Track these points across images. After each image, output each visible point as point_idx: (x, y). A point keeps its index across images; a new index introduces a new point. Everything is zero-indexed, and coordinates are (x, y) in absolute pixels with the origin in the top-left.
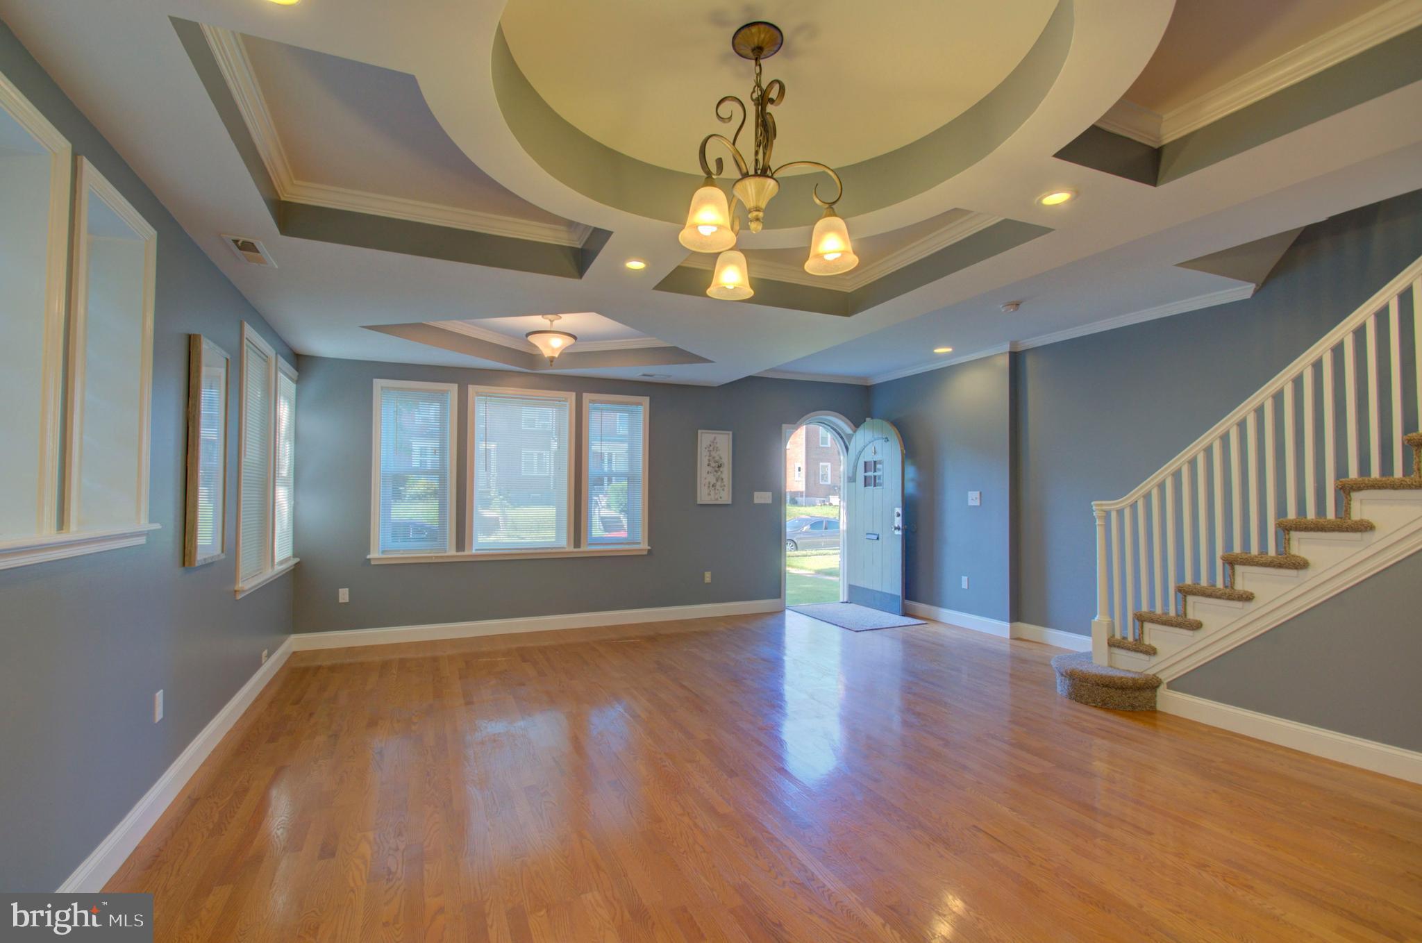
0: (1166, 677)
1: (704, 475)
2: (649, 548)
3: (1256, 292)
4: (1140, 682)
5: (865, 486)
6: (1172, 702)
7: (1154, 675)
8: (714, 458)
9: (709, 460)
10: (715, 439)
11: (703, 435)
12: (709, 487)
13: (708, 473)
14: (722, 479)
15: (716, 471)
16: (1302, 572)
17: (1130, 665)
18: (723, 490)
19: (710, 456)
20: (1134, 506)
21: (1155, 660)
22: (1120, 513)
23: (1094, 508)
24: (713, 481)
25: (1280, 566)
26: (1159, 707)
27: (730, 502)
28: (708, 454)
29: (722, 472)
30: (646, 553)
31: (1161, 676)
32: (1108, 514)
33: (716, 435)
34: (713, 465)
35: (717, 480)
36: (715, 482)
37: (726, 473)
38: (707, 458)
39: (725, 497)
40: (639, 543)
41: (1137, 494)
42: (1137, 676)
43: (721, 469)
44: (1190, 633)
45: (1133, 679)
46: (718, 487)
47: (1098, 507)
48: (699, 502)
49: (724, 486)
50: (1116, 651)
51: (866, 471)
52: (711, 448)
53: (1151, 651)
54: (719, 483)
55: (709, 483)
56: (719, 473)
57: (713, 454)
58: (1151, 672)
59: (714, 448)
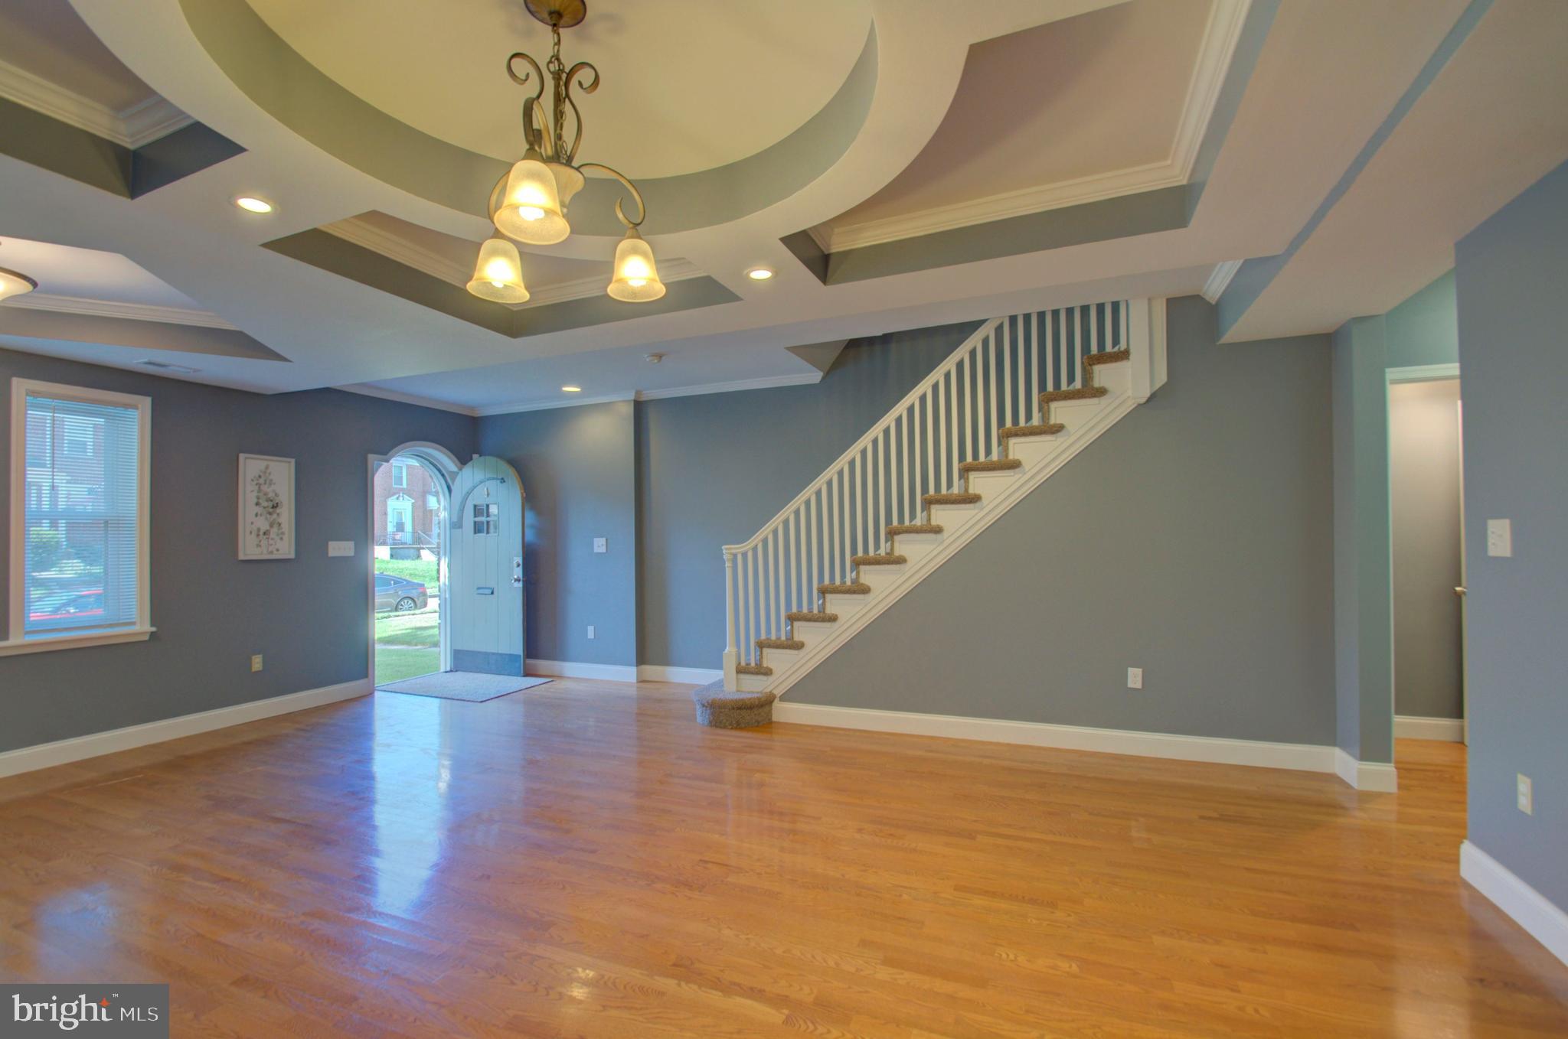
0: (778, 692)
1: (250, 517)
2: (154, 629)
3: (824, 378)
4: (763, 699)
5: (475, 533)
6: (787, 712)
7: (770, 692)
8: (265, 494)
9: (258, 498)
10: (267, 467)
11: (247, 461)
12: (258, 535)
13: (257, 515)
14: (280, 524)
15: (270, 514)
16: (866, 596)
17: (754, 687)
18: (281, 539)
19: (259, 490)
20: (755, 549)
21: (771, 679)
22: (745, 555)
23: (724, 551)
24: (265, 526)
25: (854, 592)
26: (775, 718)
27: (292, 556)
28: (257, 487)
29: (278, 514)
30: (146, 638)
31: (775, 692)
32: (735, 556)
33: (269, 463)
34: (265, 504)
35: (271, 526)
36: (268, 528)
37: (287, 515)
38: (255, 494)
39: (285, 548)
40: (133, 623)
41: (756, 539)
42: (760, 695)
43: (278, 510)
44: (796, 652)
45: (759, 699)
46: (272, 535)
47: (727, 550)
48: (241, 557)
49: (283, 533)
50: (742, 676)
51: (475, 517)
52: (261, 481)
53: (768, 672)
54: (275, 530)
55: (259, 530)
56: (275, 516)
57: (265, 488)
58: (768, 690)
59: (265, 481)
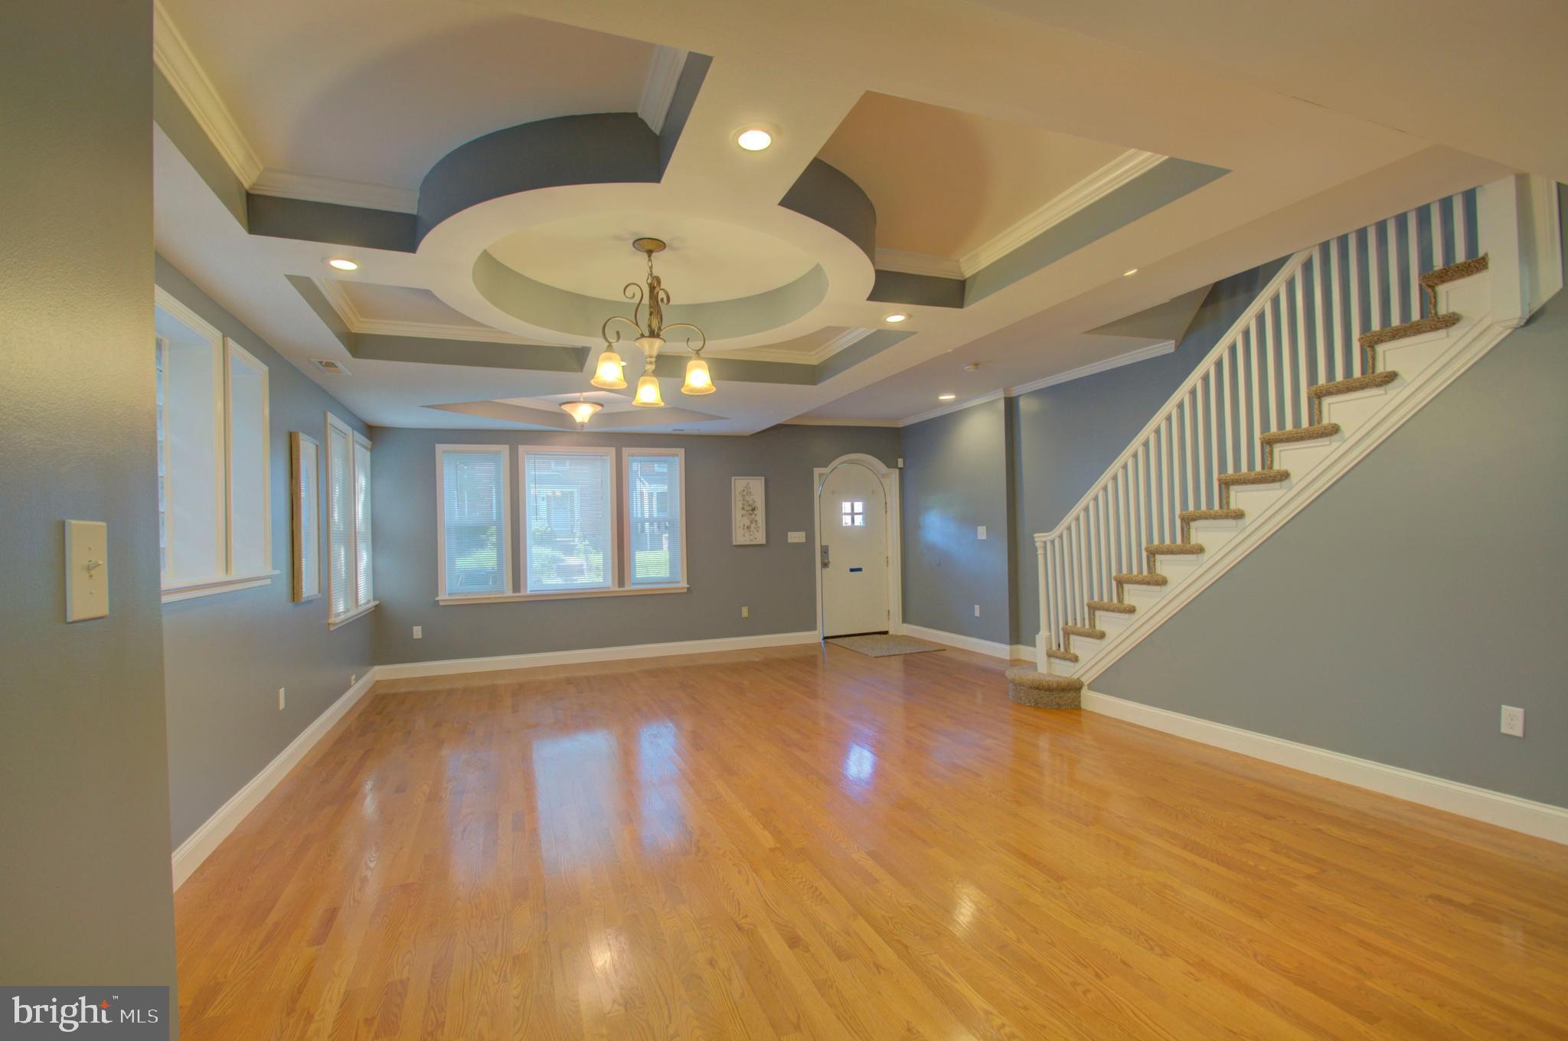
0: (1086, 680)
1: (739, 519)
2: (688, 585)
3: (1177, 347)
4: (1069, 684)
7: (1078, 679)
8: (748, 502)
9: (743, 504)
10: (748, 484)
11: (736, 481)
12: (744, 529)
13: (742, 516)
14: (756, 521)
15: (751, 515)
16: (1164, 587)
17: (1062, 671)
18: (758, 531)
19: (744, 500)
20: (1061, 537)
21: (1078, 666)
22: (1053, 542)
23: (1035, 539)
24: (748, 523)
26: (1083, 706)
27: (764, 542)
28: (742, 499)
29: (756, 515)
30: (685, 590)
31: (1083, 679)
32: (1045, 543)
33: (748, 481)
34: (748, 508)
35: (751, 523)
36: (749, 524)
37: (760, 516)
38: (741, 502)
39: (760, 538)
40: (679, 582)
41: (1061, 528)
42: (1067, 680)
43: (755, 512)
44: (1099, 641)
45: (1065, 683)
46: (752, 529)
47: (1040, 538)
48: (734, 543)
49: (759, 527)
52: (745, 493)
54: (753, 525)
55: (744, 525)
56: (753, 516)
57: (747, 498)
58: (1074, 676)
59: (747, 494)
